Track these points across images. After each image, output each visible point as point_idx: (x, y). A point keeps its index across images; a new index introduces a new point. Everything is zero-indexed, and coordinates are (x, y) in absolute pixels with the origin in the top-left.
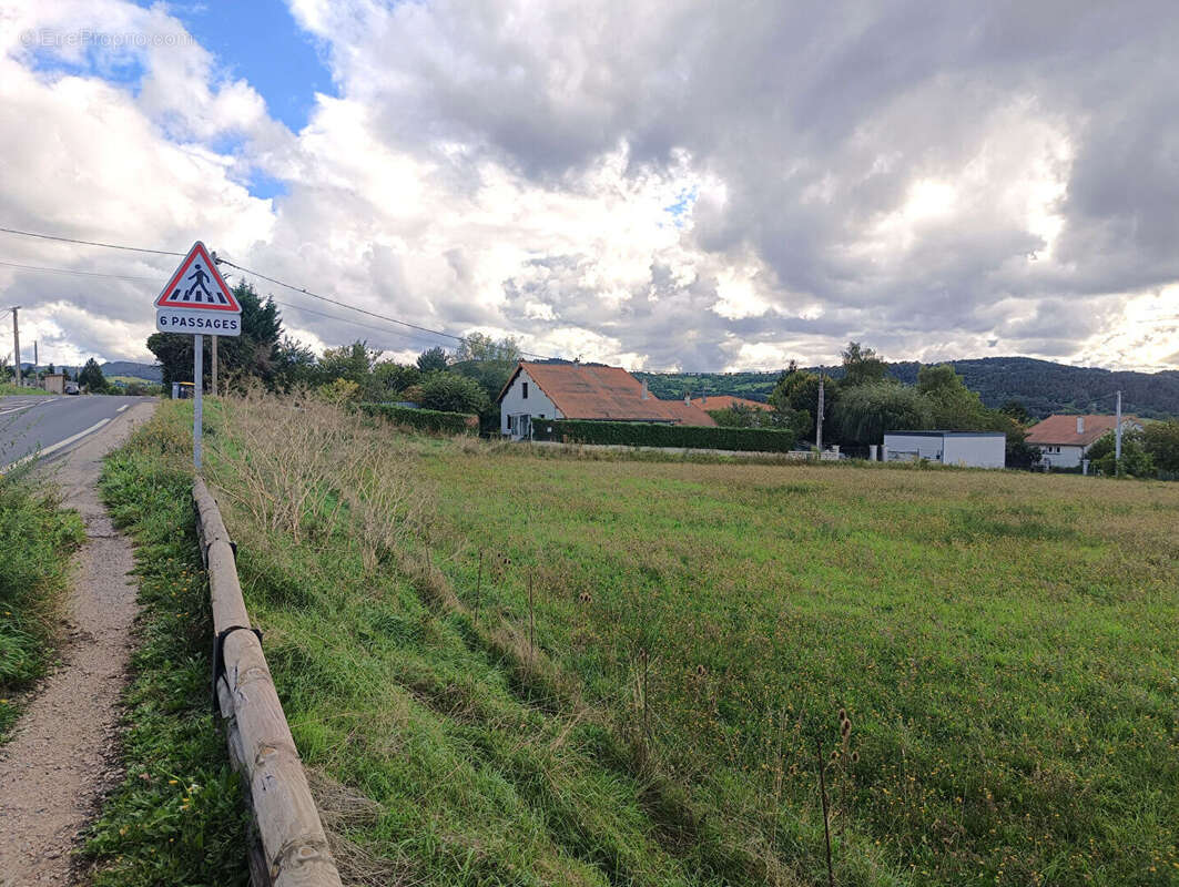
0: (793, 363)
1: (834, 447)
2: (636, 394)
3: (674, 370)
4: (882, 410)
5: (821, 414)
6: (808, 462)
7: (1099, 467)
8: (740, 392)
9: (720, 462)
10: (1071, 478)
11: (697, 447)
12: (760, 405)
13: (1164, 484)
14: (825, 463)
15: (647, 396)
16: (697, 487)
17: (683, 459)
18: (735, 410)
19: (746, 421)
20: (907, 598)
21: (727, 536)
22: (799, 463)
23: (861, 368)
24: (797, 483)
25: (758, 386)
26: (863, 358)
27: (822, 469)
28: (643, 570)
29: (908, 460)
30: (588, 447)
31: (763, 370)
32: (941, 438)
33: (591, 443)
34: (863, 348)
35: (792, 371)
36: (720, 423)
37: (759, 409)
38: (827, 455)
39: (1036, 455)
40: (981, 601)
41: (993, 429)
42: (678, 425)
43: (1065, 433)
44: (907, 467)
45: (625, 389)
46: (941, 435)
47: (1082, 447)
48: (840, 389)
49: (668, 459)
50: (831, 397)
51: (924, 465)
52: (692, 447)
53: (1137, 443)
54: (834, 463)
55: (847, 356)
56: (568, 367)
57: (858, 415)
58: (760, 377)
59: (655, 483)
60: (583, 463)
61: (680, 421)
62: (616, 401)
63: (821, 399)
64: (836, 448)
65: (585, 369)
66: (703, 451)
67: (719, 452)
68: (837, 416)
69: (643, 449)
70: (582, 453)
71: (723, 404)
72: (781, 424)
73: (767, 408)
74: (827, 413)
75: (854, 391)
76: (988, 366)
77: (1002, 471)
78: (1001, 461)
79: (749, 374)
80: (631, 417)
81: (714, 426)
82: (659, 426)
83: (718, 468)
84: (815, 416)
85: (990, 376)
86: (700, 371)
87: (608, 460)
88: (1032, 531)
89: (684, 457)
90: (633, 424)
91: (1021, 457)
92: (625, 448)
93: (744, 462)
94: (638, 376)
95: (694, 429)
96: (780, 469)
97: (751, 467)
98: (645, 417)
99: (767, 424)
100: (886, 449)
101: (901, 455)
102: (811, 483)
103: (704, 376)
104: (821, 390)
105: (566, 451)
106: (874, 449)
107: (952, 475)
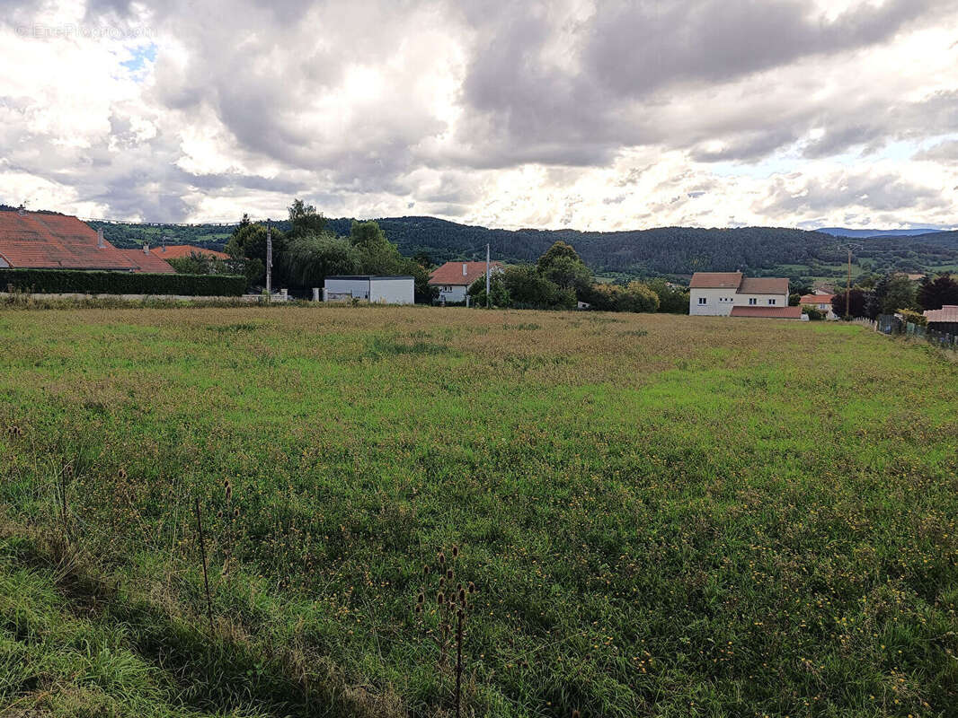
0: (246, 216)
1: (283, 290)
2: (91, 243)
3: (137, 220)
4: (322, 258)
5: (270, 262)
6: (260, 304)
7: (476, 300)
8: (202, 242)
9: (179, 306)
10: (458, 309)
11: (156, 293)
12: (215, 254)
13: (515, 311)
14: (275, 305)
15: (104, 245)
16: (152, 330)
17: (143, 305)
18: (194, 259)
19: (204, 268)
20: (320, 405)
21: (175, 371)
22: (252, 305)
23: (304, 222)
24: (246, 322)
25: (219, 236)
26: (306, 213)
27: (272, 309)
28: (88, 406)
29: (343, 300)
30: (38, 296)
31: (224, 222)
32: (368, 281)
33: (41, 293)
34: (305, 205)
35: (245, 223)
36: (179, 270)
37: (214, 258)
38: (276, 298)
39: (436, 293)
40: (373, 401)
41: (406, 274)
42: (137, 272)
43: (455, 276)
44: (342, 306)
45: (81, 238)
46: (368, 279)
47: (466, 286)
48: (287, 240)
49: (126, 305)
50: (279, 246)
51: (355, 303)
52: (151, 293)
53: (501, 282)
54: (284, 304)
55: (292, 211)
56: (11, 213)
57: (303, 263)
58: (220, 229)
59: (110, 328)
60: (32, 312)
61: (139, 269)
62: (69, 249)
63: (270, 249)
64: (285, 291)
65: (31, 217)
66: (163, 297)
67: (178, 297)
68: (285, 264)
69: (101, 297)
70: (30, 302)
71: (182, 252)
72: (236, 271)
73: (223, 256)
74: (276, 260)
75: (298, 242)
76: (406, 223)
77: (412, 306)
78: (411, 298)
79: (210, 226)
80: (88, 265)
81: (174, 273)
82: (115, 274)
83: (175, 311)
84: (265, 263)
85: (408, 231)
86: (163, 222)
87: (62, 308)
88: (421, 349)
89: (143, 303)
90: (89, 272)
91: (426, 295)
92: (81, 297)
93: (201, 306)
94: (94, 225)
95: (152, 276)
96: (234, 310)
97: (208, 310)
98: (100, 265)
99: (222, 271)
100: (326, 291)
101: (338, 296)
102: (258, 321)
103: (167, 227)
104: (269, 240)
105: (11, 301)
106: (316, 291)
107: (375, 310)
